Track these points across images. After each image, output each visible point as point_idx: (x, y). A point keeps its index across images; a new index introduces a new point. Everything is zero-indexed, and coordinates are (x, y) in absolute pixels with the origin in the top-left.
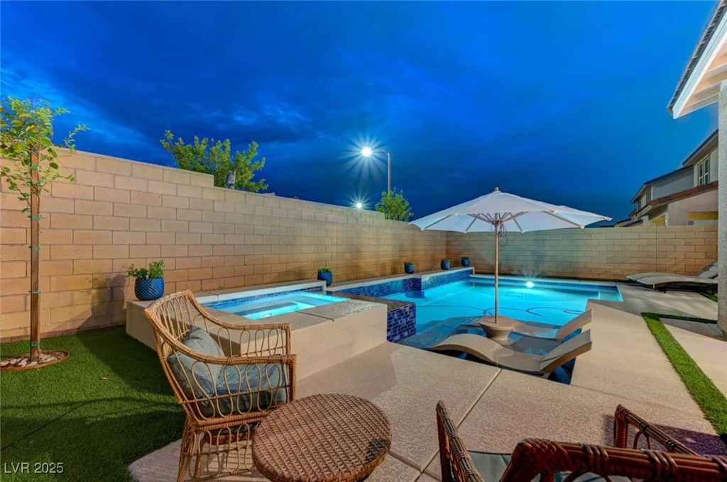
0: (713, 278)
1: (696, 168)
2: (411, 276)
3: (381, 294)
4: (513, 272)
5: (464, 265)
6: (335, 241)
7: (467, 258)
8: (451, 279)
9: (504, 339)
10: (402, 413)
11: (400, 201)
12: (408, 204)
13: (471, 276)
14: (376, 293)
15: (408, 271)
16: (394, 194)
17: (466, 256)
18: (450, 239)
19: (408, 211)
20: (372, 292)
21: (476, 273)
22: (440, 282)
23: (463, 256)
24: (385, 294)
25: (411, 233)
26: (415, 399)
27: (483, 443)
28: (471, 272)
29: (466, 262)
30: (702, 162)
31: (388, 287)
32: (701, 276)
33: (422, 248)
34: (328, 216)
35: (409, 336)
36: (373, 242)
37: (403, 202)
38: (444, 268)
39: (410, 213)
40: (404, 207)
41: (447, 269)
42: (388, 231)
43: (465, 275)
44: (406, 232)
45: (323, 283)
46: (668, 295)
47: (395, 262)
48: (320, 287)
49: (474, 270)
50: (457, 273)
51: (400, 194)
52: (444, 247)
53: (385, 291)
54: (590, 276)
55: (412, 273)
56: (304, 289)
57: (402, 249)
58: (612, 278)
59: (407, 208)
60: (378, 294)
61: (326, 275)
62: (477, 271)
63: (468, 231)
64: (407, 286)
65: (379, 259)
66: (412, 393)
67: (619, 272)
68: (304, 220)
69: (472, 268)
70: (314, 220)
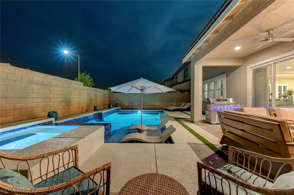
0: (182, 107)
1: (175, 78)
2: (97, 112)
3: (84, 121)
4: (134, 108)
5: (116, 106)
6: (56, 96)
7: (118, 103)
8: (113, 112)
9: (145, 132)
10: (134, 174)
11: (88, 78)
12: (92, 80)
13: (119, 110)
14: (82, 121)
15: (95, 109)
16: (85, 74)
17: (117, 103)
18: (110, 96)
19: (92, 83)
20: (80, 121)
21: (121, 109)
22: (109, 113)
23: (116, 103)
24: (87, 121)
25: (95, 93)
26: (135, 166)
27: (169, 174)
28: (119, 109)
29: (118, 105)
30: (176, 76)
31: (88, 118)
32: (180, 107)
33: (100, 99)
34: (51, 82)
35: (109, 138)
36: (77, 97)
37: (90, 79)
38: (110, 108)
39: (93, 84)
40: (90, 81)
41: (111, 108)
42: (85, 92)
43: (117, 110)
44: (93, 92)
45: (53, 119)
46: (175, 112)
47: (88, 106)
48: (51, 121)
50: (115, 109)
51: (88, 75)
52: (108, 99)
53: (86, 120)
54: (156, 108)
55: (97, 110)
56: (40, 124)
57: (91, 100)
58: (161, 108)
59: (92, 82)
60: (83, 122)
61: (54, 115)
62: (122, 108)
63: (128, 93)
64: (96, 116)
65: (81, 105)
66: (132, 163)
67: (162, 106)
68: (35, 83)
69: (120, 107)
70: (42, 84)
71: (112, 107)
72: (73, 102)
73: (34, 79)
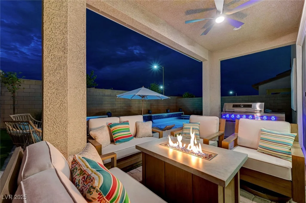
2: (149, 115)
7: (181, 109)
13: (182, 115)
15: (149, 113)
18: (177, 101)
21: (185, 114)
28: (182, 114)
29: (181, 110)
38: (167, 112)
43: (178, 115)
49: (184, 113)
50: (173, 114)
52: (175, 104)
61: (109, 114)
64: (147, 118)
68: (106, 96)
69: (183, 112)
70: (110, 96)
71: (169, 112)
72: (133, 107)
73: (106, 94)
